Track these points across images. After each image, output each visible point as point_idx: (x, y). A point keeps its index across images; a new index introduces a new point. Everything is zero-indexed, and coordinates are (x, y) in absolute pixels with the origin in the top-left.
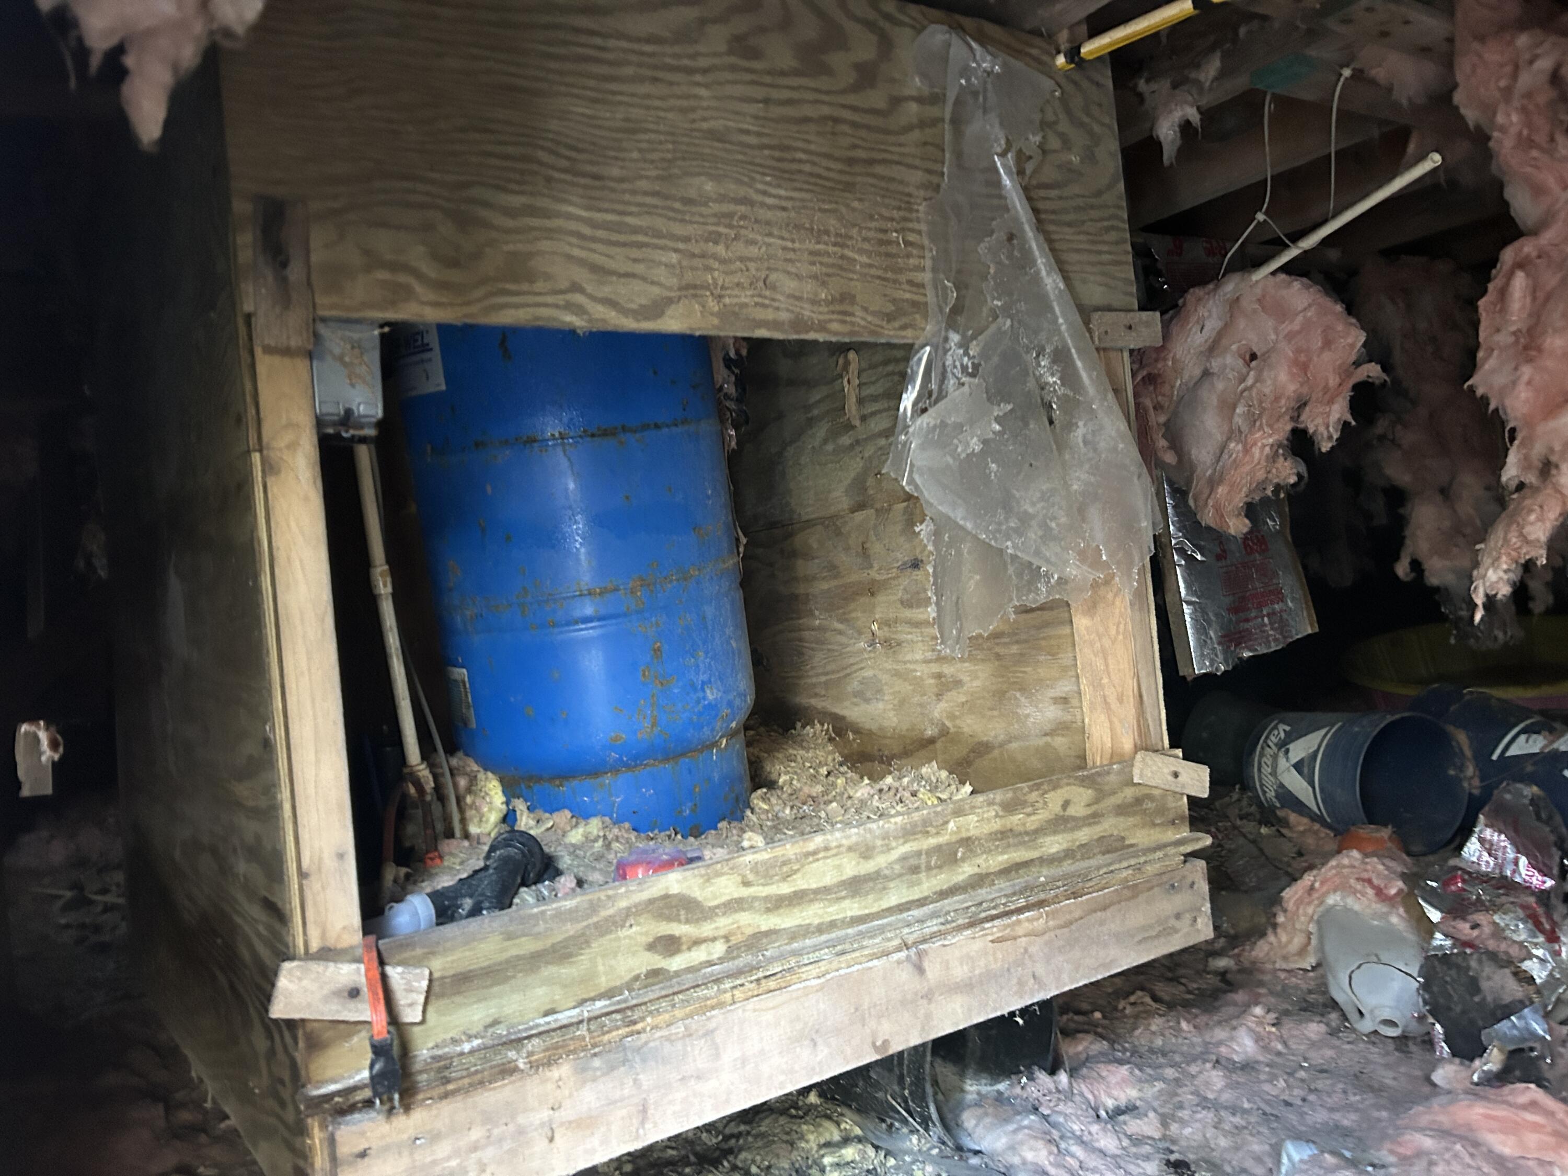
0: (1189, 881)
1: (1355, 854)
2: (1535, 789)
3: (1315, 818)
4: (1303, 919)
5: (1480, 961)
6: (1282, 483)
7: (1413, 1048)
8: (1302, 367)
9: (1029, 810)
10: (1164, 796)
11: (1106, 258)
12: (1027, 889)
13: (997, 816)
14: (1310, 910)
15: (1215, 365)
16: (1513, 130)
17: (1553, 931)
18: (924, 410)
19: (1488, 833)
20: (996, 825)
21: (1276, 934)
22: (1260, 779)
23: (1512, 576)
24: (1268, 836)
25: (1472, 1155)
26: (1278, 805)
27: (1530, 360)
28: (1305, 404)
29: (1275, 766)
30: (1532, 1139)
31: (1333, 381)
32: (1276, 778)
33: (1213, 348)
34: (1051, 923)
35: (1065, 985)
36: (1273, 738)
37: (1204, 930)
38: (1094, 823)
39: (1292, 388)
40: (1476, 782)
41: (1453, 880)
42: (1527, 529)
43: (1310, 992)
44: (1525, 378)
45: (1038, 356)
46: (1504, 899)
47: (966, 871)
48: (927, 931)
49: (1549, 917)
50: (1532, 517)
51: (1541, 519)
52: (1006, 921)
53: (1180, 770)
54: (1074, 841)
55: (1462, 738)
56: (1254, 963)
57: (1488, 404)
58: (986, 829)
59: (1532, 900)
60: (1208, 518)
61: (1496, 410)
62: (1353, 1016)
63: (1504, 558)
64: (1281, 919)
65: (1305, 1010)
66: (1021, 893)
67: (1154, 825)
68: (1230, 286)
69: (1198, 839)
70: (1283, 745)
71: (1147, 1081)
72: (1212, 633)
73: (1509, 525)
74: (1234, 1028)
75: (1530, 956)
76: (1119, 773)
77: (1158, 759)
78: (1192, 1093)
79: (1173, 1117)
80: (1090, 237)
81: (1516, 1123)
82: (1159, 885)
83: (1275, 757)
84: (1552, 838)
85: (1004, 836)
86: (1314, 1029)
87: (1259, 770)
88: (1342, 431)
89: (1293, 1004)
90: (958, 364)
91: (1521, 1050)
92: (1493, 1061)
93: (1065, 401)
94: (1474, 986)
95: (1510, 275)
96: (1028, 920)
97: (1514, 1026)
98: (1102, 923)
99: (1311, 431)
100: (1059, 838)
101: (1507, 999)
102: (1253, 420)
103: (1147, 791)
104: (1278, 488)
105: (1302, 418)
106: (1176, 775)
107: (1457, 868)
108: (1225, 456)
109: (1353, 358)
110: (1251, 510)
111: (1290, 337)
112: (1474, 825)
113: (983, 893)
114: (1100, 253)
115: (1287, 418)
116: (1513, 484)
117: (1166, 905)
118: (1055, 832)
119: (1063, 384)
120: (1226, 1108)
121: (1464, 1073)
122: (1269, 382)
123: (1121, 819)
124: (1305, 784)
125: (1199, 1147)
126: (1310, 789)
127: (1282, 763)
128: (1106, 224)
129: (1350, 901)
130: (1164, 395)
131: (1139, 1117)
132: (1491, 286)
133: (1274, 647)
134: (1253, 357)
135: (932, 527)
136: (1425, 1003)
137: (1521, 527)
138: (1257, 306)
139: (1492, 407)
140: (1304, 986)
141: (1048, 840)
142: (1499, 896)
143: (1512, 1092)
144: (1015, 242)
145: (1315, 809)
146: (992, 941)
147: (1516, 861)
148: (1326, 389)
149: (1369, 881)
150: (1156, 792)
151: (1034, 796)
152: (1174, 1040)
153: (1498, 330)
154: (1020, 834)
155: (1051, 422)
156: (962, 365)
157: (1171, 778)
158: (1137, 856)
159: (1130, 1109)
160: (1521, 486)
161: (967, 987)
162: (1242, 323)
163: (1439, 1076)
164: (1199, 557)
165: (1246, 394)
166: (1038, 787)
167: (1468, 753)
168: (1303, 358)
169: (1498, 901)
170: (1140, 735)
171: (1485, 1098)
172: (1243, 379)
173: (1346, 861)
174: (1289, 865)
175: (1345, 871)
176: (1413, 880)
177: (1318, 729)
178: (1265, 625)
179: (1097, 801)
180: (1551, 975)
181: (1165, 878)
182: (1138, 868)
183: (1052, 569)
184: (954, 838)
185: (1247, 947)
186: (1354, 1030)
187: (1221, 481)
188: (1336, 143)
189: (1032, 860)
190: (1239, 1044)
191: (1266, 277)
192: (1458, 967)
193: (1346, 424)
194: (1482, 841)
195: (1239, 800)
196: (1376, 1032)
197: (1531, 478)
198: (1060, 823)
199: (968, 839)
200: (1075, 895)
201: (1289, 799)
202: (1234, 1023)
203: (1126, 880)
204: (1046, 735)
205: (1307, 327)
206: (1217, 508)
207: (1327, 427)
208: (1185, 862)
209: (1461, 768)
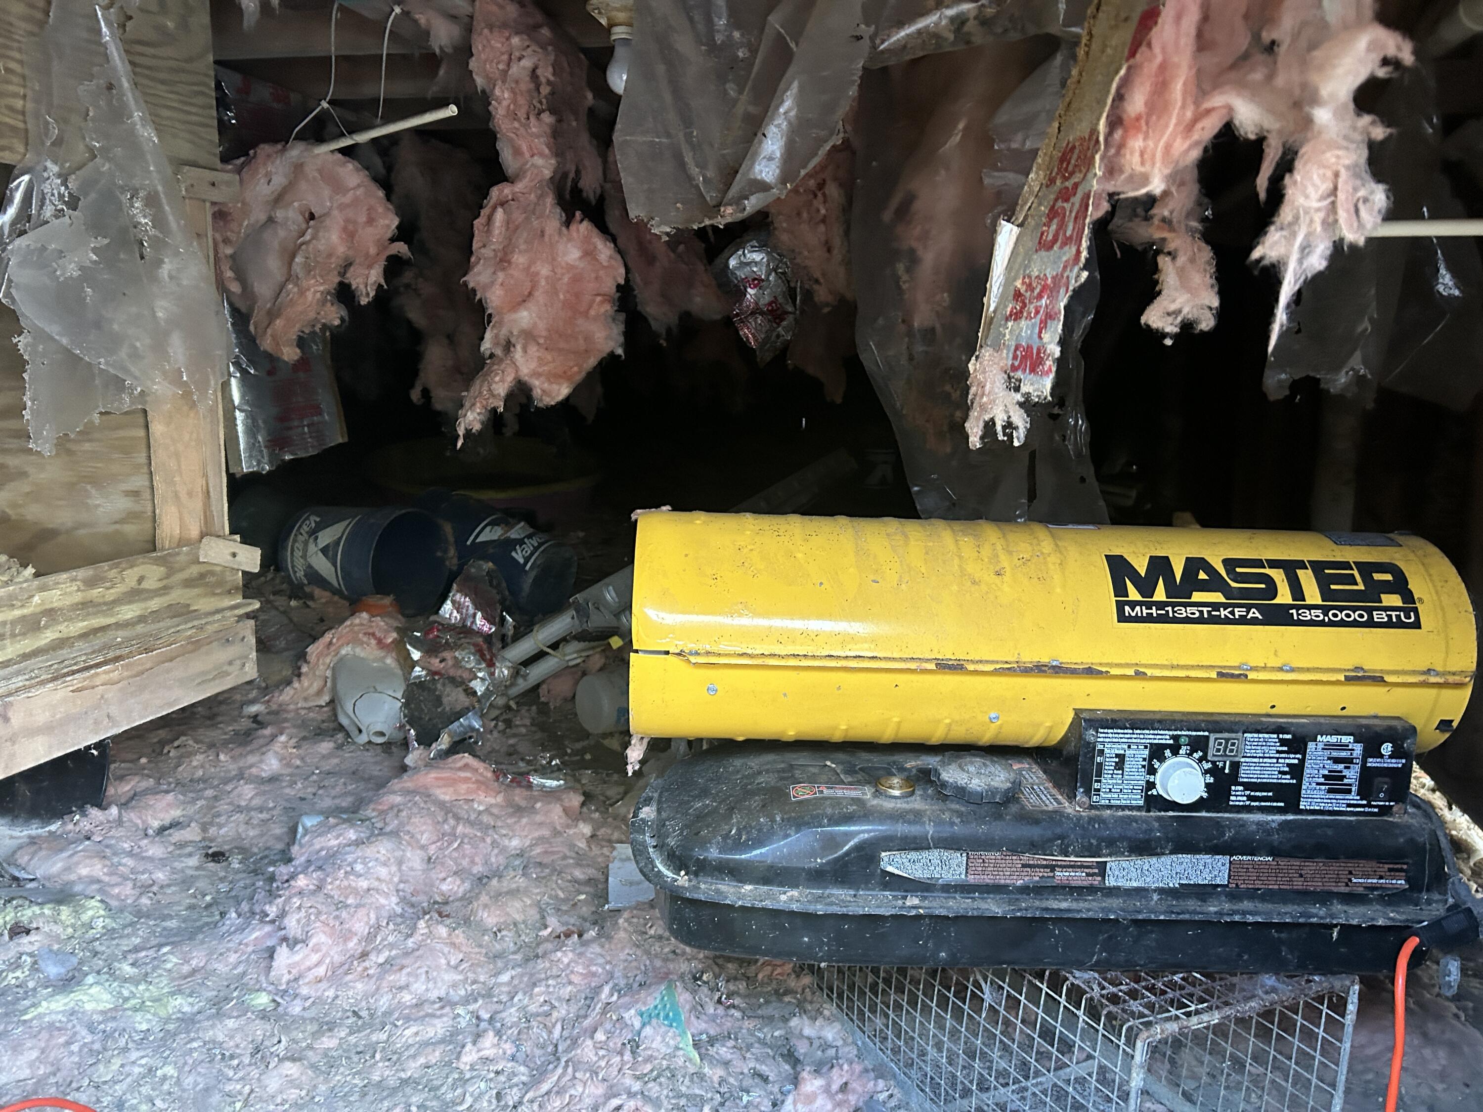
0: (241, 636)
1: (365, 615)
2: (490, 564)
3: (336, 592)
4: (321, 667)
5: (444, 685)
6: (328, 323)
7: (394, 749)
8: (350, 234)
9: (108, 584)
10: (223, 572)
11: (194, 118)
12: (107, 647)
13: (79, 590)
14: (328, 660)
15: (279, 214)
16: (505, 103)
17: (491, 660)
18: (22, 233)
19: (458, 597)
20: (78, 597)
21: (300, 681)
22: (292, 562)
23: (482, 417)
24: (297, 608)
25: (425, 802)
26: (306, 582)
27: (504, 269)
28: (350, 264)
29: (305, 551)
30: (463, 787)
31: (373, 251)
32: (306, 560)
33: (279, 199)
34: (126, 674)
35: (135, 721)
36: (305, 527)
37: (251, 671)
38: (164, 594)
39: (341, 250)
40: (455, 561)
41: (431, 630)
42: (494, 386)
43: (323, 721)
44: (500, 280)
45: (132, 197)
46: (463, 640)
47: (49, 636)
48: (13, 686)
49: (490, 649)
50: (497, 379)
51: (502, 381)
52: (86, 674)
53: (236, 551)
54: (146, 609)
55: (448, 529)
56: (280, 705)
57: (475, 295)
58: (68, 601)
59: (480, 640)
60: (266, 344)
61: (480, 300)
62: (354, 732)
63: (478, 405)
64: (305, 669)
65: (319, 735)
66: (100, 651)
67: (214, 594)
68: (296, 151)
69: (250, 604)
70: (313, 533)
71: (189, 802)
72: (260, 438)
73: (483, 381)
74: (263, 754)
75: (476, 677)
76: (187, 554)
77: (221, 543)
78: (228, 804)
79: (211, 824)
80: (182, 98)
81: (454, 780)
82: (218, 640)
83: (306, 543)
84: (498, 597)
85: (86, 607)
86: (326, 746)
87: (292, 553)
88: (377, 291)
89: (310, 731)
90: (55, 192)
91: (465, 739)
92: (444, 742)
93: (155, 241)
94: (438, 701)
95: (494, 208)
96: (105, 672)
97: (461, 725)
98: (168, 671)
99: (353, 287)
100: (134, 606)
101: (458, 708)
102: (308, 269)
103: (210, 568)
104: (325, 327)
105: (348, 275)
106: (234, 555)
107: (436, 622)
108: (283, 294)
109: (389, 235)
110: (301, 342)
111: (342, 207)
112: (449, 592)
113: (64, 652)
114: (189, 113)
115: (336, 273)
116: (488, 353)
117: (220, 655)
118: (130, 602)
119: (154, 227)
120: (256, 809)
121: (426, 753)
122: (323, 241)
123: (188, 590)
124: (329, 565)
125: (233, 839)
126: (333, 569)
127: (312, 548)
128: (196, 88)
129: (358, 651)
130: (233, 231)
131: (183, 828)
132: (483, 212)
133: (312, 452)
134: (312, 217)
135: (30, 339)
136: (405, 716)
137: (490, 385)
138: (316, 174)
139: (478, 298)
140: (319, 718)
141: (125, 608)
142: (460, 639)
143: (454, 762)
144: (114, 92)
145: (335, 584)
146: (73, 691)
147: (474, 615)
148: (367, 255)
149: (373, 634)
150: (218, 569)
151: (113, 573)
152: (213, 770)
153: (484, 246)
154: (99, 604)
155: (142, 258)
156: (59, 193)
157: (230, 558)
158: (201, 619)
159: (175, 825)
160: (492, 356)
161: (48, 729)
162: (303, 186)
163: (409, 760)
164: (252, 372)
165: (304, 247)
166: (117, 566)
167: (451, 539)
168: (351, 227)
169: (459, 642)
170: (206, 522)
171: (437, 768)
172: (303, 234)
173: (357, 621)
174: (313, 629)
175: (356, 628)
176: (404, 634)
177: (344, 520)
178: (305, 433)
179: (168, 576)
180: (487, 689)
181: (221, 635)
182: (201, 628)
183: (135, 383)
184: (38, 610)
185: (276, 694)
186: (354, 743)
187: (278, 315)
188: (388, 48)
189: (109, 625)
190: (267, 765)
191: (326, 153)
192: (429, 689)
193: (380, 286)
194: (453, 602)
195: (273, 579)
196: (370, 742)
197: (499, 352)
198: (134, 595)
199: (52, 610)
200: (147, 651)
201: (315, 578)
202: (264, 749)
203: (190, 637)
204: (116, 523)
205: (356, 202)
206: (274, 337)
207: (366, 287)
208: (238, 622)
209: (446, 551)
